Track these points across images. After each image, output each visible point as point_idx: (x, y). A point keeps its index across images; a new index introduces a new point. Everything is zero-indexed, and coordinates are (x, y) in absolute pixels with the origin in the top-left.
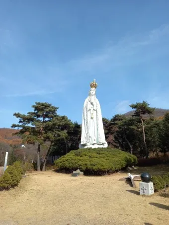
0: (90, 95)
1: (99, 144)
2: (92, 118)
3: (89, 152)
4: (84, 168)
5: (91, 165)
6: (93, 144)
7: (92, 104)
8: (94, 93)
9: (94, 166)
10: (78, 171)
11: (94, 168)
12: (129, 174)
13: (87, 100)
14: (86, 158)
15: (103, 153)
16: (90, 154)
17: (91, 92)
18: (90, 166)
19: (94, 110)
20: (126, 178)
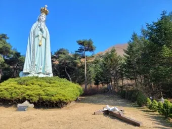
0: (39, 20)
1: (44, 74)
2: (40, 46)
3: (37, 81)
4: (36, 99)
5: (47, 95)
6: (39, 73)
7: (41, 30)
8: (44, 19)
9: (53, 96)
10: (26, 103)
11: (53, 98)
12: (108, 106)
13: (35, 25)
14: (35, 86)
15: (54, 83)
16: (39, 83)
17: (41, 17)
18: (46, 97)
19: (43, 37)
20: (103, 111)
